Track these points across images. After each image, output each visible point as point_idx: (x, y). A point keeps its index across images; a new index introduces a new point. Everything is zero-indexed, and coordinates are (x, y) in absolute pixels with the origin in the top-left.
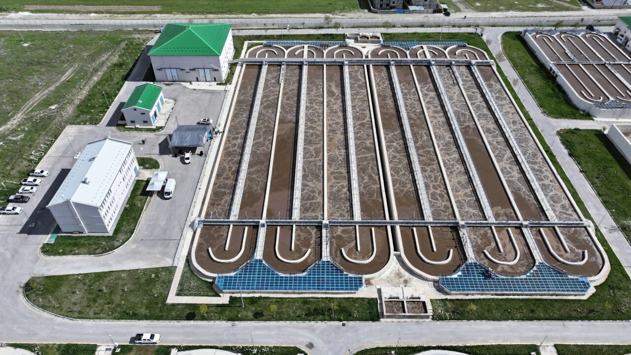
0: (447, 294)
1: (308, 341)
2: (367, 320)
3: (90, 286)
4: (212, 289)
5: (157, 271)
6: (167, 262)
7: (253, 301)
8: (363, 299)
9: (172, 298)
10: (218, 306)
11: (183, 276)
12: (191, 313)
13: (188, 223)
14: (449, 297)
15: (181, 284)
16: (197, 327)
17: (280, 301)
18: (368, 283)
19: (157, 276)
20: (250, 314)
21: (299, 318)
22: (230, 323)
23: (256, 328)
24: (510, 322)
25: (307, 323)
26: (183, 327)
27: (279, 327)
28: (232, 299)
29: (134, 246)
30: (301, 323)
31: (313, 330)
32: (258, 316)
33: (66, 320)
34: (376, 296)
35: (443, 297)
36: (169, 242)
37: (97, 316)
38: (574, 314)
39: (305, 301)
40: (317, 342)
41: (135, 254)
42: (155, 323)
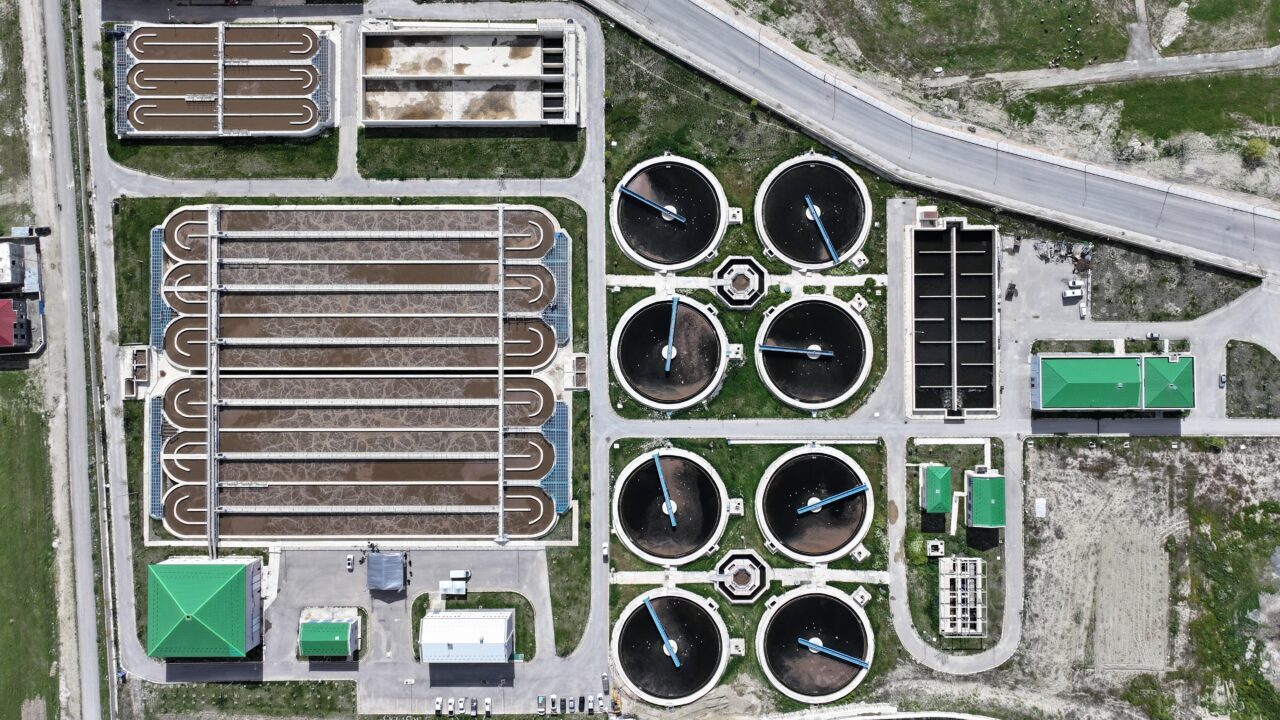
0: (568, 340)
1: (604, 441)
2: (589, 400)
3: (564, 607)
4: (566, 515)
5: (550, 560)
6: (542, 556)
7: (575, 483)
8: (573, 402)
9: (575, 542)
10: (580, 507)
11: (554, 539)
12: (585, 525)
13: (501, 547)
14: (571, 339)
15: (562, 539)
16: (595, 519)
17: (575, 462)
18: (559, 397)
19: (555, 559)
20: (586, 483)
21: (588, 448)
22: (592, 497)
23: (596, 479)
24: (590, 299)
25: (591, 442)
26: (595, 530)
27: (595, 462)
28: (575, 498)
29: (525, 587)
30: (591, 447)
31: (596, 439)
32: (587, 477)
33: (591, 615)
34: (571, 393)
35: (571, 343)
36: (521, 559)
37: (588, 593)
38: (583, 252)
39: (575, 444)
40: (605, 435)
41: (533, 584)
42: (592, 550)
